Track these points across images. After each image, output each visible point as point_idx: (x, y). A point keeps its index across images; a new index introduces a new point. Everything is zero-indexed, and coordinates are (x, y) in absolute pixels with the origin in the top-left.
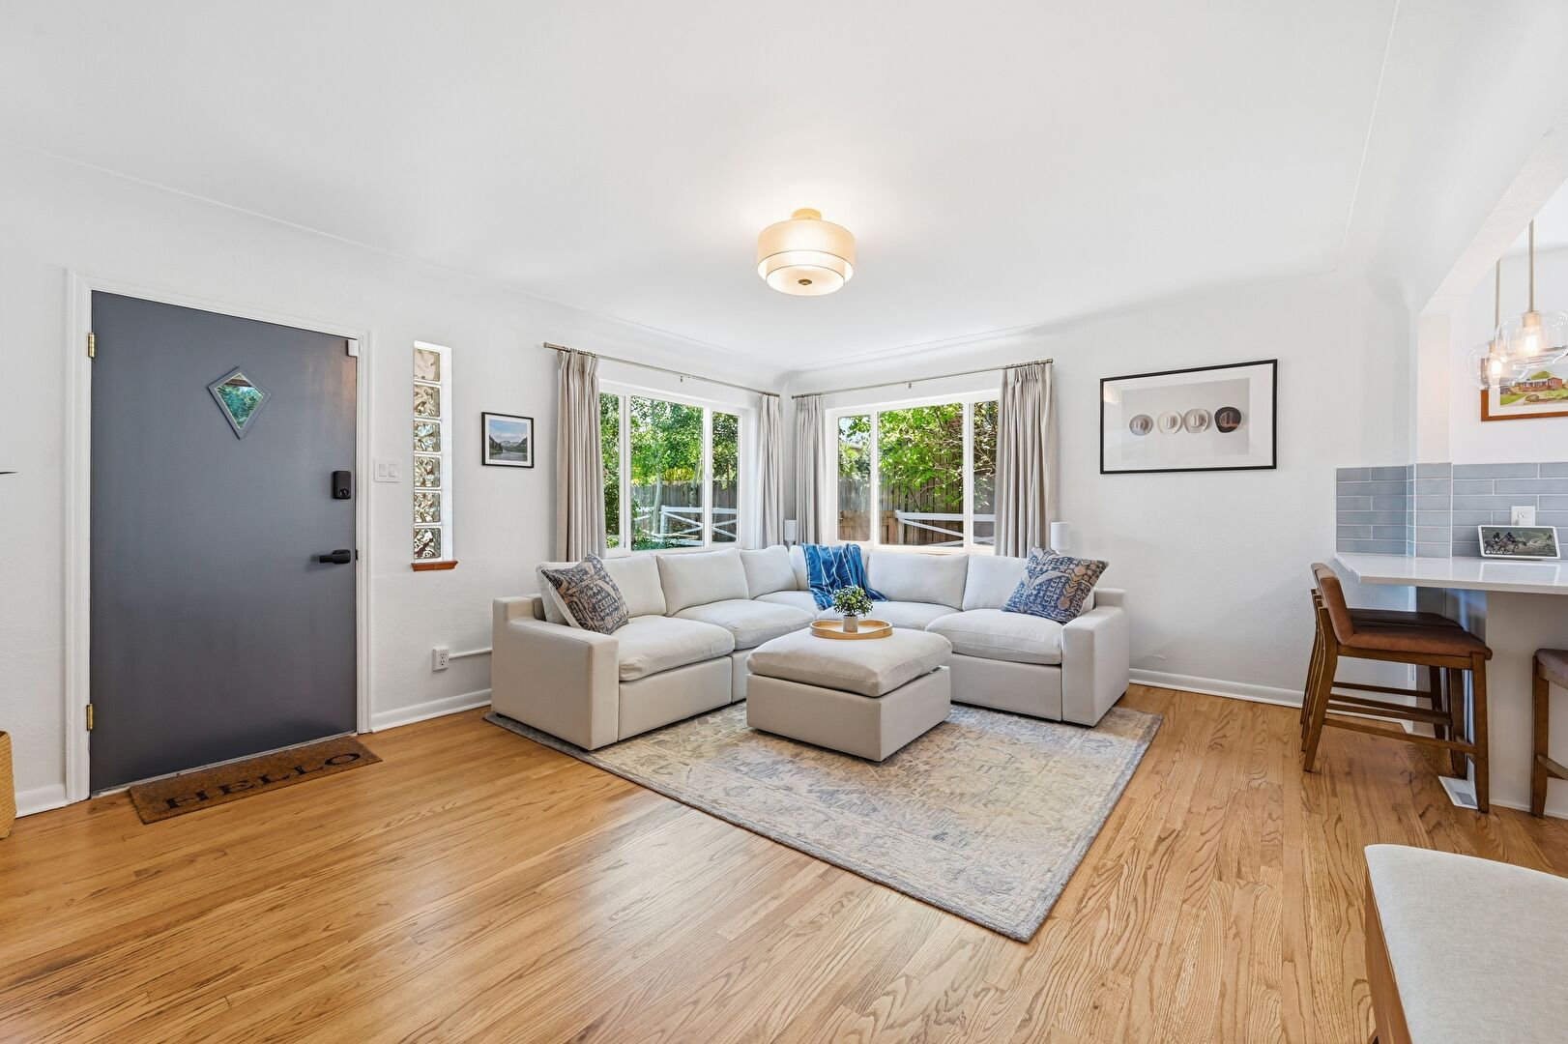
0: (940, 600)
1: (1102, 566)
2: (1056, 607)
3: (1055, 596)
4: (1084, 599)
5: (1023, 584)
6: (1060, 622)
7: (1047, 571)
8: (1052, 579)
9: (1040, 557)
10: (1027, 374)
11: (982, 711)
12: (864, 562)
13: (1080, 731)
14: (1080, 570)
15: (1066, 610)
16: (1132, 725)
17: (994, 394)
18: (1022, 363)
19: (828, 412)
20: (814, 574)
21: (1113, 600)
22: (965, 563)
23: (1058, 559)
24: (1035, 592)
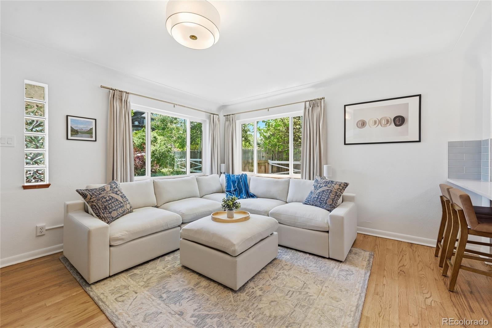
0: (278, 198)
1: (346, 185)
2: (326, 203)
3: (326, 198)
4: (338, 199)
5: (311, 192)
6: (328, 210)
7: (322, 187)
8: (324, 191)
9: (319, 181)
10: (314, 104)
11: (293, 251)
12: (248, 181)
13: (338, 263)
14: (337, 187)
15: (330, 205)
16: (361, 259)
17: (301, 113)
18: (312, 99)
19: (237, 122)
20: (228, 186)
21: (351, 199)
22: (288, 182)
23: (327, 181)
24: (317, 196)
